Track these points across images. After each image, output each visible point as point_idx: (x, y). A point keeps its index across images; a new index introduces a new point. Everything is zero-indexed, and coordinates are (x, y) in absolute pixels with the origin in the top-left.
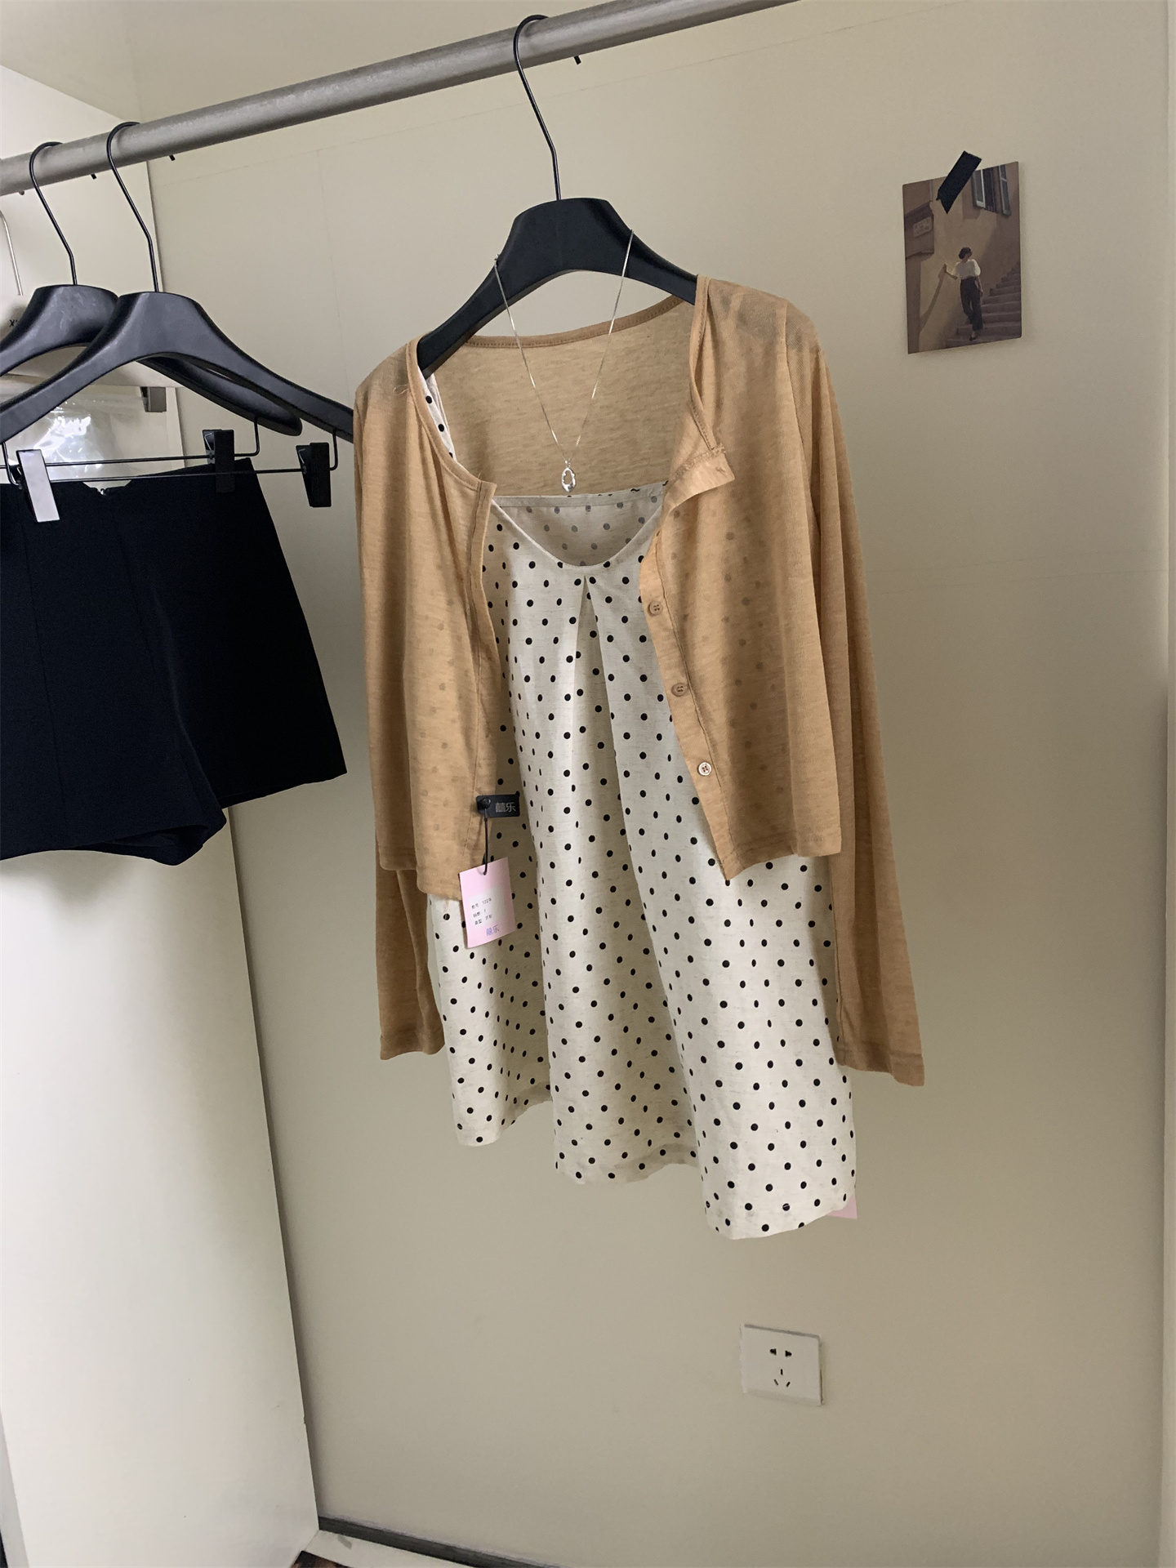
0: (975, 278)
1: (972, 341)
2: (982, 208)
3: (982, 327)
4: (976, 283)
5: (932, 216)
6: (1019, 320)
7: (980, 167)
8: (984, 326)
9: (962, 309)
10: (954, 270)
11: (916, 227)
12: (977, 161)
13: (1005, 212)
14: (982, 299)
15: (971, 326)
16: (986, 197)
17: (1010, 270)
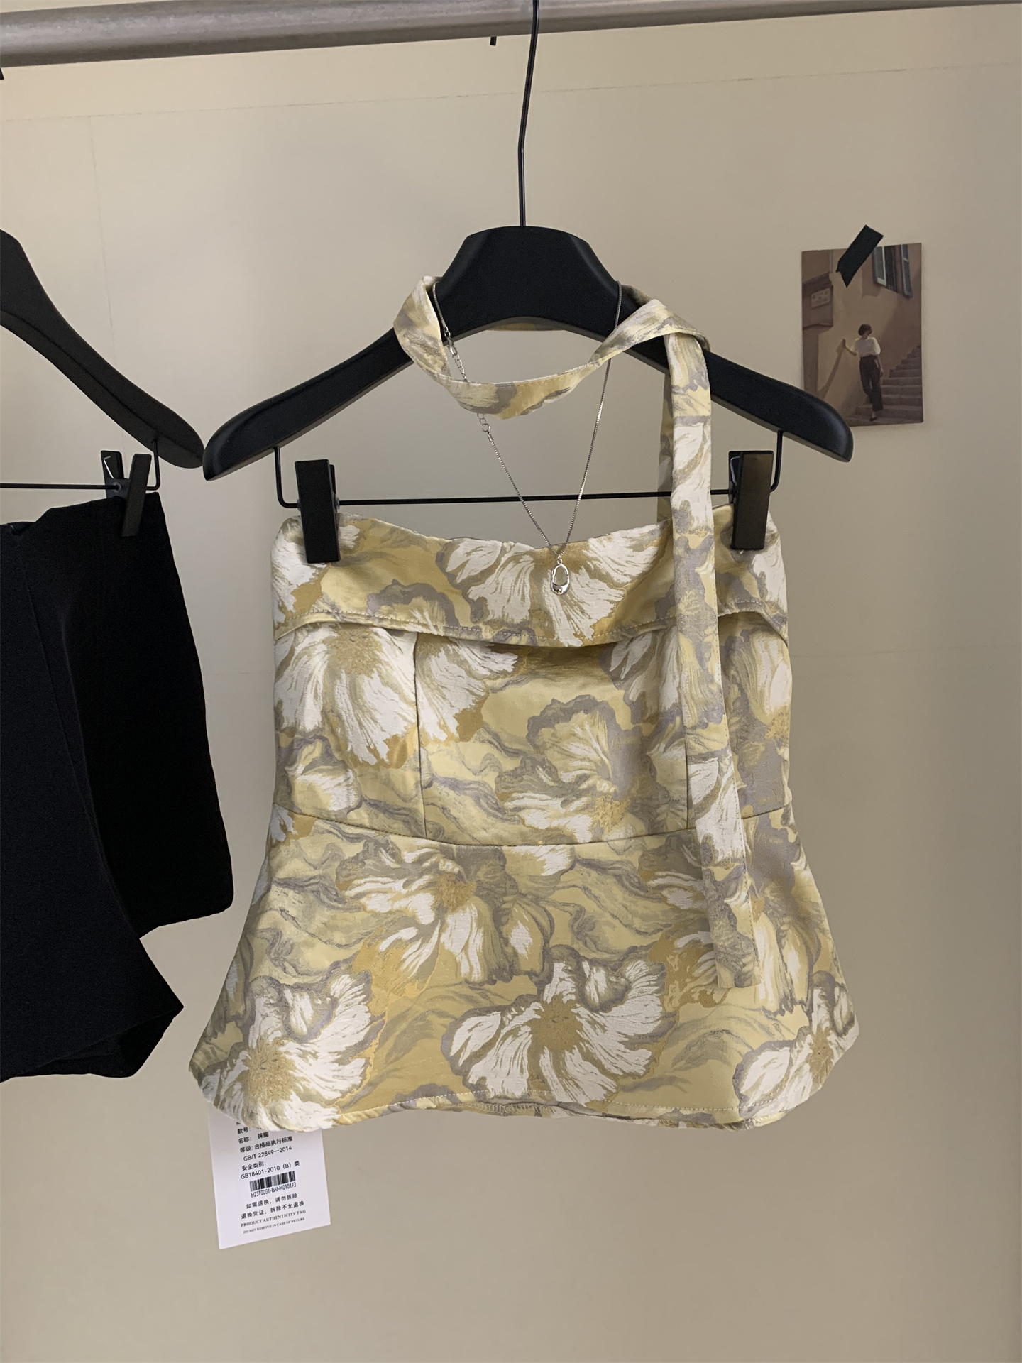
0: (875, 357)
1: (872, 422)
2: (881, 285)
3: (882, 408)
4: (876, 361)
5: (832, 288)
6: (922, 405)
7: (881, 244)
8: (886, 407)
9: (862, 388)
10: (853, 346)
11: (814, 298)
12: (880, 237)
13: (906, 292)
14: (882, 379)
15: (871, 406)
16: (887, 275)
17: (910, 352)
